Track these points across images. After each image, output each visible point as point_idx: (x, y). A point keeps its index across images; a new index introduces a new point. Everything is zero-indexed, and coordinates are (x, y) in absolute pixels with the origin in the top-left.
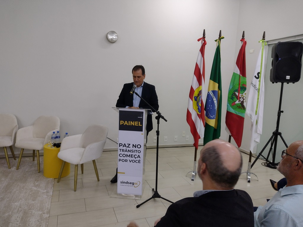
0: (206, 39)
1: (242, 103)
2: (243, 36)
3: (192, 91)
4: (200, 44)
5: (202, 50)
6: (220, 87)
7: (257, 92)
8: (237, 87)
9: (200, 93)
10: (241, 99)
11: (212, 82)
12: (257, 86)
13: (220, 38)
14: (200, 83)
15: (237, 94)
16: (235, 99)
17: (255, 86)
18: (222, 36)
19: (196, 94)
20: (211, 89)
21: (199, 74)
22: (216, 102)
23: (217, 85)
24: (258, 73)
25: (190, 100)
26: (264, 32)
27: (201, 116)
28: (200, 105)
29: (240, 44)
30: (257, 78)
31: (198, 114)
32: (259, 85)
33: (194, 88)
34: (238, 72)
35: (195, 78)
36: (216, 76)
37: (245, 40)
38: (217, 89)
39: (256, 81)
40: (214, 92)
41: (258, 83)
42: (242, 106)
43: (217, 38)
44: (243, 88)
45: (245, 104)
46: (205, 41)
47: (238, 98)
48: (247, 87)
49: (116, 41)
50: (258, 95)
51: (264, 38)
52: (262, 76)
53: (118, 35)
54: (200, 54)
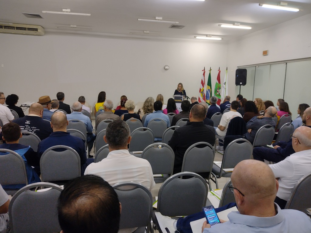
0: (205, 70)
2: (219, 69)
3: (200, 90)
4: (203, 72)
5: (204, 74)
6: (211, 88)
9: (203, 90)
10: (219, 92)
11: (208, 86)
12: (225, 88)
13: (211, 70)
14: (203, 87)
15: (217, 90)
16: (217, 92)
17: (224, 87)
19: (202, 91)
20: (208, 89)
21: (203, 83)
22: (209, 93)
23: (210, 87)
24: (225, 82)
25: (200, 93)
26: (227, 67)
27: (204, 99)
29: (218, 72)
34: (218, 82)
35: (201, 85)
36: (209, 84)
37: (220, 70)
38: (210, 89)
39: (224, 85)
40: (209, 90)
42: (219, 95)
44: (220, 88)
45: (220, 94)
47: (218, 92)
48: (221, 88)
49: (168, 69)
50: (225, 91)
51: (227, 69)
52: (227, 83)
53: (169, 67)
54: (203, 76)
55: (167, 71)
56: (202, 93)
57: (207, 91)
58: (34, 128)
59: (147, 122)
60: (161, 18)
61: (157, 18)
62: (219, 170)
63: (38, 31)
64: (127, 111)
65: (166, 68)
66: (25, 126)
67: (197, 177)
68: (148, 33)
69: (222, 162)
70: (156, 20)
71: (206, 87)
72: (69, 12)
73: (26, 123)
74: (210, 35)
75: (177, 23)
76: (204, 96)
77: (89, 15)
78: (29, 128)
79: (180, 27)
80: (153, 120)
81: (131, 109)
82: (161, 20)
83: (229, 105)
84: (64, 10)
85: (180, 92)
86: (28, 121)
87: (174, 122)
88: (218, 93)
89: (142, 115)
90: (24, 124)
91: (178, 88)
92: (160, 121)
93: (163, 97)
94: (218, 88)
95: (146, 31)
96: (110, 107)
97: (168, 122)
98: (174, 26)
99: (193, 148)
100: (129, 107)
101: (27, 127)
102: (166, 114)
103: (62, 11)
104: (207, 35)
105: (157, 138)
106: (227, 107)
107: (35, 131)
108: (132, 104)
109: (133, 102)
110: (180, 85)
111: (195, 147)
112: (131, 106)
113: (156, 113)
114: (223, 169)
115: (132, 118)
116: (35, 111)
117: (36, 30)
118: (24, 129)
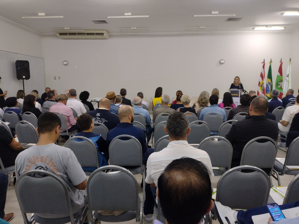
0: (265, 62)
1: (281, 87)
2: (281, 60)
3: (259, 83)
4: (263, 64)
5: (264, 67)
6: (271, 81)
7: (287, 82)
8: (279, 81)
9: (263, 83)
10: (281, 85)
11: (268, 79)
12: (288, 80)
13: (271, 62)
14: (263, 80)
15: (279, 83)
16: (278, 85)
17: (286, 80)
18: (272, 61)
19: (261, 84)
20: (268, 82)
21: (262, 76)
22: (270, 87)
23: (270, 80)
24: (288, 75)
25: (259, 87)
26: (290, 58)
27: (264, 93)
28: (263, 88)
29: (280, 64)
30: (287, 77)
31: (262, 92)
32: (289, 79)
33: (260, 82)
34: (279, 74)
35: (261, 78)
36: (270, 76)
37: (282, 62)
38: (270, 81)
39: (287, 78)
40: (269, 83)
41: (288, 78)
42: (281, 88)
43: (270, 62)
44: (282, 81)
45: (282, 87)
46: (264, 63)
47: (279, 85)
48: (283, 80)
49: (224, 63)
50: (288, 83)
51: (290, 60)
52: (290, 76)
53: (225, 61)
54: (263, 68)
55: (223, 65)
56: (261, 86)
57: (267, 84)
58: (103, 120)
59: (203, 115)
60: (217, 12)
61: (213, 13)
62: (282, 167)
63: (104, 35)
64: (182, 105)
65: (222, 62)
66: (96, 118)
67: (259, 171)
68: (203, 28)
69: (285, 159)
70: (212, 14)
71: (266, 81)
72: (130, 15)
73: (97, 115)
74: (270, 25)
75: (234, 15)
76: (263, 90)
77: (148, 16)
78: (99, 119)
79: (237, 20)
80: (208, 114)
81: (187, 103)
82: (217, 14)
83: (293, 98)
84: (126, 14)
85: (237, 86)
86: (98, 114)
87: (231, 116)
88: (279, 87)
89: (197, 108)
90: (95, 116)
91: (234, 82)
92: (216, 116)
93: (218, 91)
94: (280, 81)
95: (202, 26)
96: (166, 101)
97: (224, 116)
98: (230, 19)
99: (253, 143)
100: (184, 101)
101: (97, 118)
102: (222, 108)
103: (124, 15)
104: (267, 26)
105: (213, 131)
106: (290, 101)
107: (104, 122)
108: (188, 99)
109: (188, 96)
110: (237, 78)
111: (256, 142)
112: (187, 100)
113: (212, 107)
114: (287, 166)
115: (188, 112)
116: (104, 105)
117: (102, 34)
118: (96, 120)
